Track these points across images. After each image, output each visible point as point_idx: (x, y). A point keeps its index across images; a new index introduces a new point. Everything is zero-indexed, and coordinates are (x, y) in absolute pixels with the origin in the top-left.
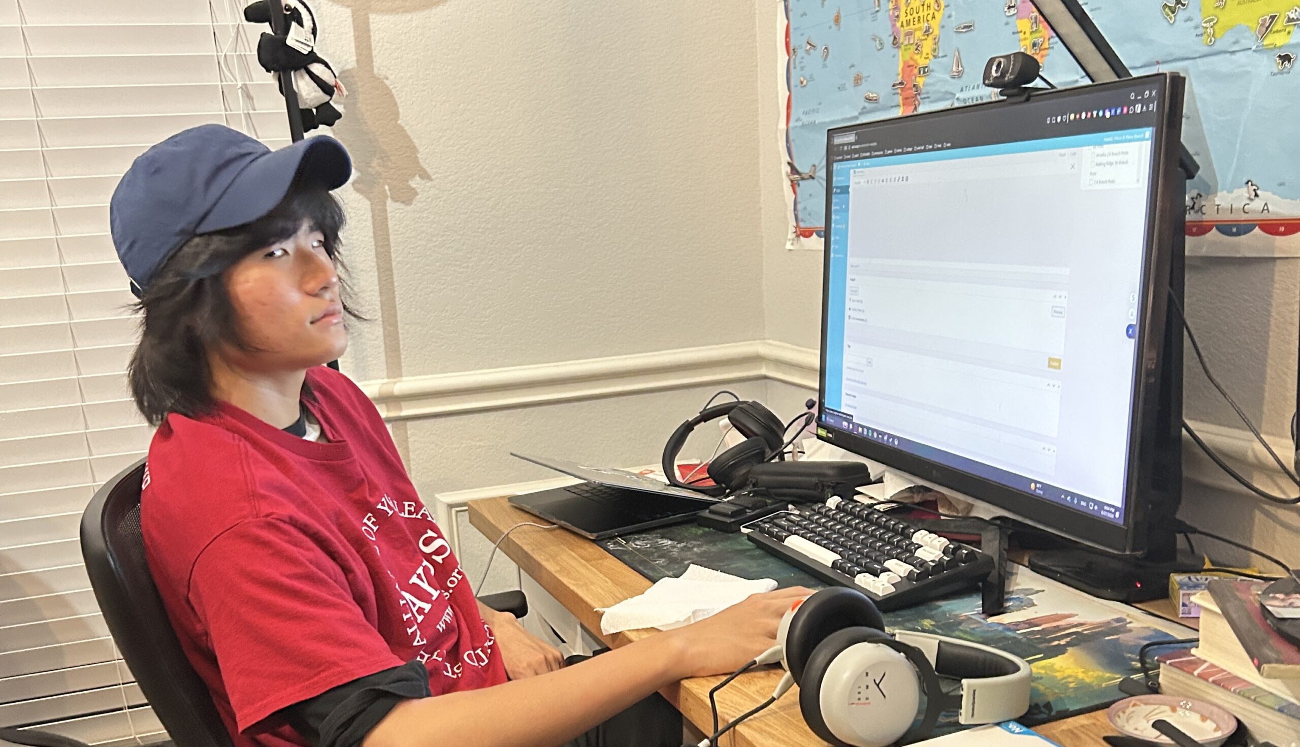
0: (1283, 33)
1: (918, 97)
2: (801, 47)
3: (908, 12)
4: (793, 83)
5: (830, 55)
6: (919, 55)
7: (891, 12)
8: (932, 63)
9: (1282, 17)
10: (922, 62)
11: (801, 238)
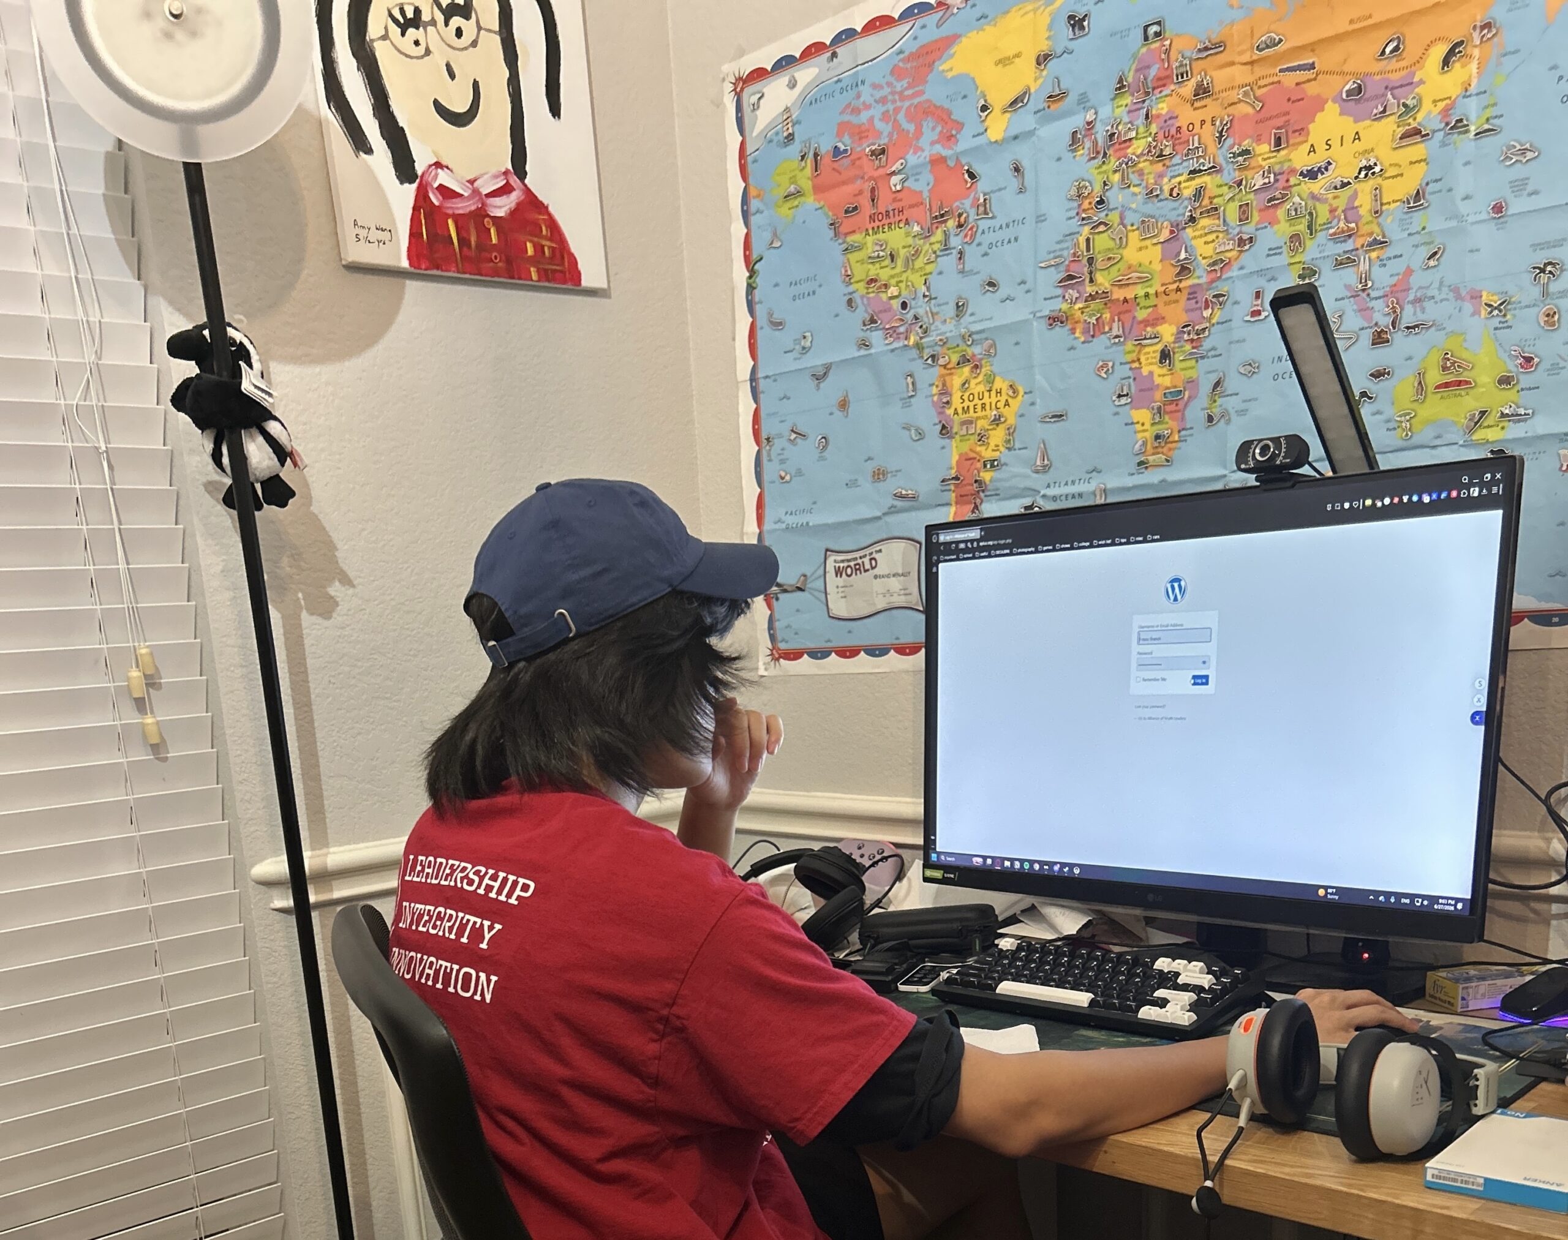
0: (1495, 428)
1: (982, 495)
2: (780, 436)
3: (965, 397)
4: (766, 477)
5: (829, 447)
6: (983, 448)
7: (935, 398)
8: (1004, 455)
9: (1494, 413)
10: (988, 454)
11: (781, 660)
